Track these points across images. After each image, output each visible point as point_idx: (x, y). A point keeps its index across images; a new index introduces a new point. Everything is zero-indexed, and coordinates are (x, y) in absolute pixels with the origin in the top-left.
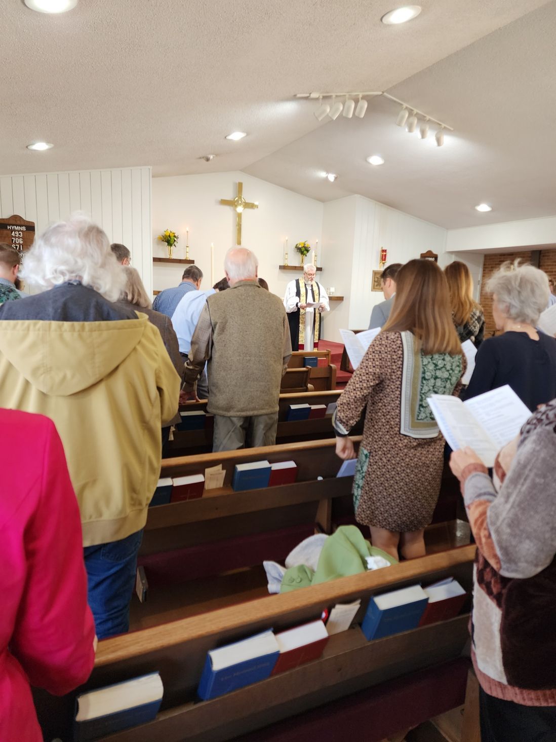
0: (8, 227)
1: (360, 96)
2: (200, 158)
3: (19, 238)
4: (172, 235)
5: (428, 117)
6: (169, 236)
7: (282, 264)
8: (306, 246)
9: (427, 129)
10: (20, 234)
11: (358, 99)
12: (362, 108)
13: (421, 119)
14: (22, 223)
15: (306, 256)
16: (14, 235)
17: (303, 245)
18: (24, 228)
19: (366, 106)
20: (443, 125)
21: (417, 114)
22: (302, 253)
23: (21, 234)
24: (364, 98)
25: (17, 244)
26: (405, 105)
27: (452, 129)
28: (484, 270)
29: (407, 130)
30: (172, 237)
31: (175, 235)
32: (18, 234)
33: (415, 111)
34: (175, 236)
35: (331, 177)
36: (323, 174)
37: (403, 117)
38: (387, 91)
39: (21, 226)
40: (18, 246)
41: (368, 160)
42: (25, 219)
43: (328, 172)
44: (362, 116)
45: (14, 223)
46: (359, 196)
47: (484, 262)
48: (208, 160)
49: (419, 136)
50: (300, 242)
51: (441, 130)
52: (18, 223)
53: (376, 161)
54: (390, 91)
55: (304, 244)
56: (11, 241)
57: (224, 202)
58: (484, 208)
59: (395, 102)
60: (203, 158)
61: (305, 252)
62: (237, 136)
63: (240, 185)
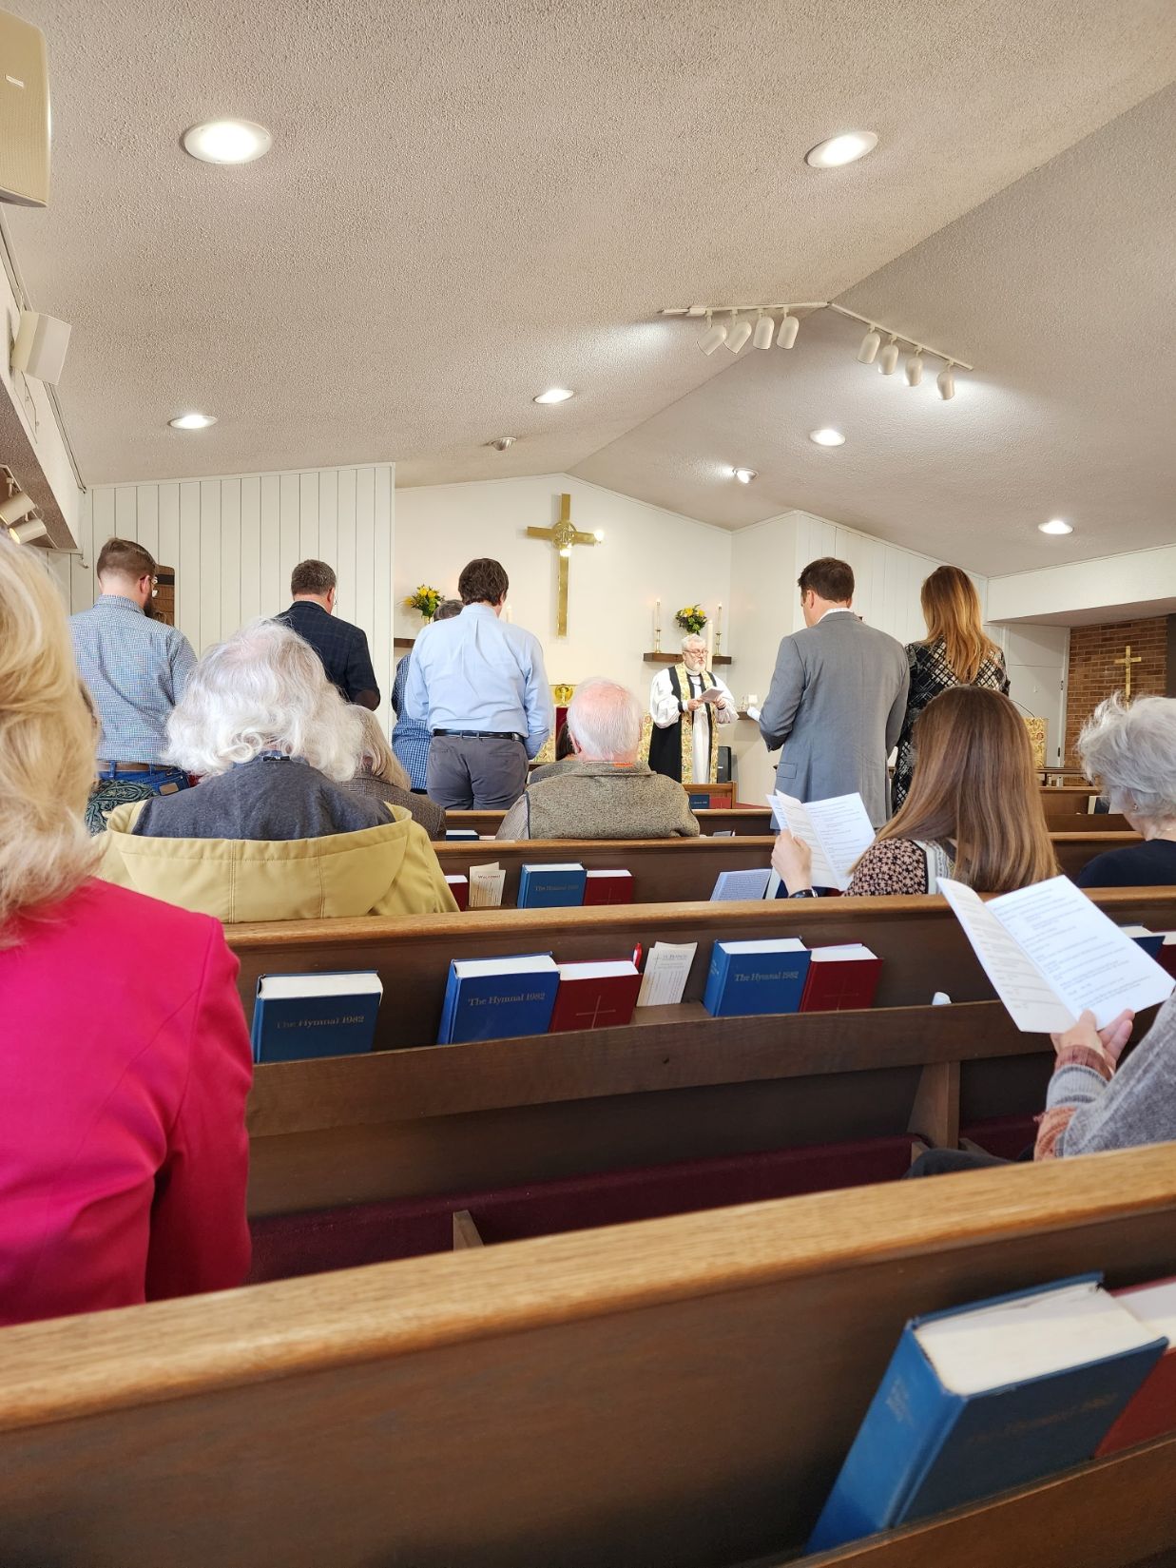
1: (786, 311)
2: (487, 444)
4: (432, 595)
5: (921, 346)
6: (427, 596)
7: (649, 651)
8: (697, 614)
9: (920, 367)
11: (783, 315)
12: (789, 331)
13: (907, 350)
15: (698, 633)
17: (691, 613)
19: (796, 327)
20: (953, 360)
21: (898, 341)
22: (690, 629)
24: (793, 313)
26: (874, 325)
27: (971, 368)
28: (1071, 660)
29: (880, 370)
30: (433, 600)
31: (439, 595)
33: (895, 335)
34: (437, 597)
35: (744, 476)
36: (727, 471)
37: (870, 346)
38: (837, 300)
41: (811, 436)
43: (736, 466)
44: (790, 345)
46: (802, 512)
47: (1071, 643)
48: (501, 447)
49: (906, 381)
50: (686, 607)
51: (948, 368)
53: (829, 437)
54: (841, 299)
55: (695, 611)
57: (533, 533)
58: (1056, 527)
59: (854, 319)
60: (492, 443)
61: (696, 626)
62: (555, 396)
63: (565, 502)
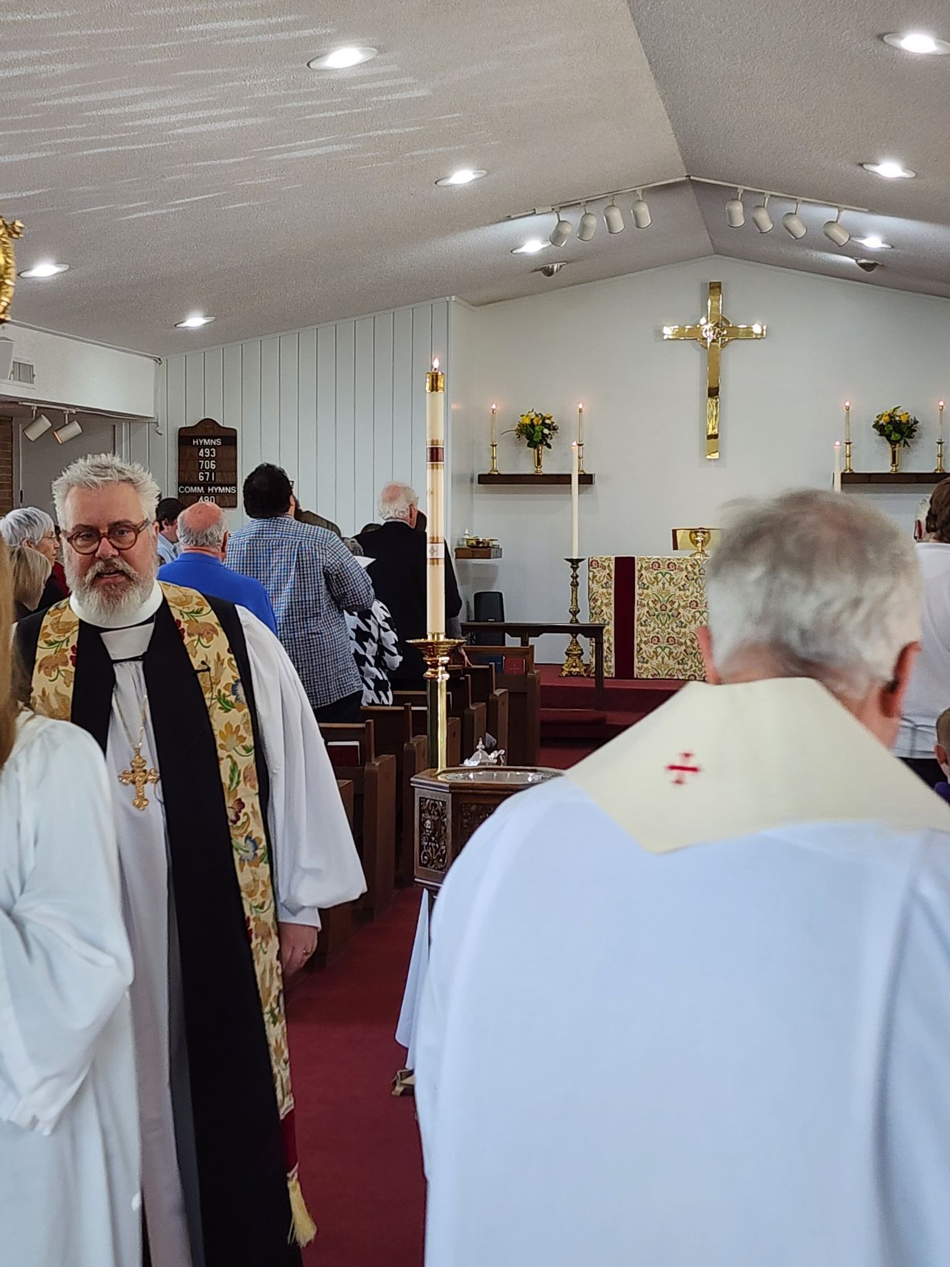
0: (194, 442)
2: (536, 270)
3: (210, 459)
4: (539, 423)
6: (533, 425)
8: (897, 418)
10: (211, 453)
14: (217, 433)
16: (202, 455)
18: (218, 442)
23: (214, 452)
25: (207, 471)
30: (540, 428)
31: (547, 422)
32: (208, 453)
39: (214, 438)
40: (208, 473)
42: (221, 425)
45: (203, 434)
48: (549, 272)
50: (881, 410)
52: (211, 433)
55: (892, 416)
56: (197, 465)
60: (540, 270)
61: (896, 435)
